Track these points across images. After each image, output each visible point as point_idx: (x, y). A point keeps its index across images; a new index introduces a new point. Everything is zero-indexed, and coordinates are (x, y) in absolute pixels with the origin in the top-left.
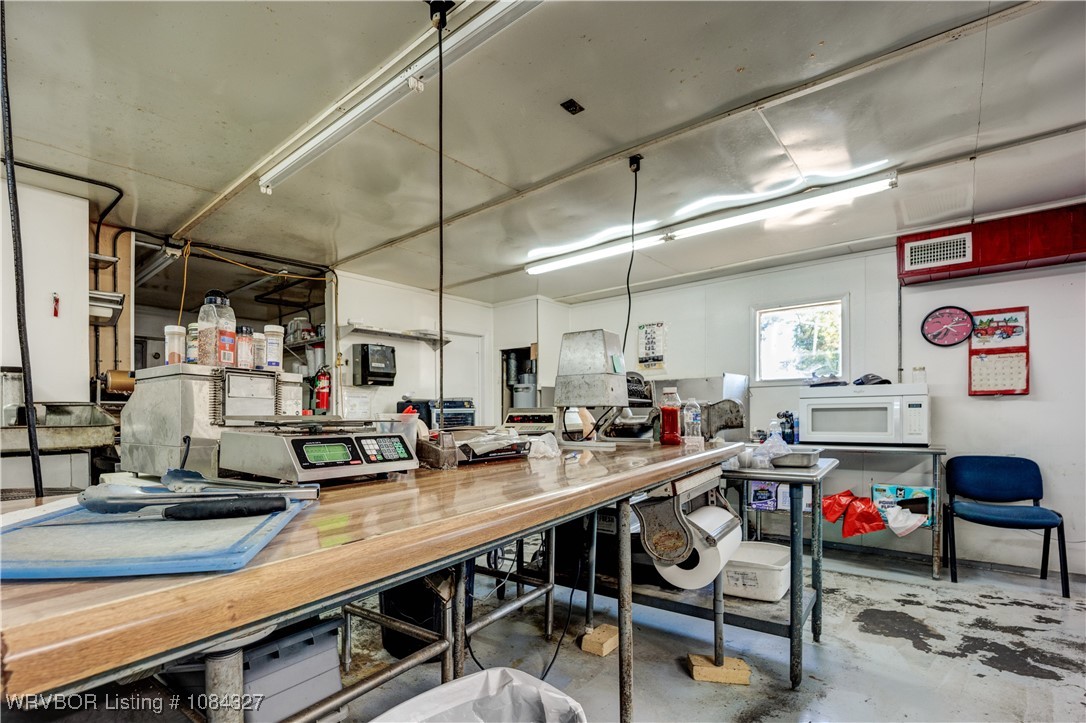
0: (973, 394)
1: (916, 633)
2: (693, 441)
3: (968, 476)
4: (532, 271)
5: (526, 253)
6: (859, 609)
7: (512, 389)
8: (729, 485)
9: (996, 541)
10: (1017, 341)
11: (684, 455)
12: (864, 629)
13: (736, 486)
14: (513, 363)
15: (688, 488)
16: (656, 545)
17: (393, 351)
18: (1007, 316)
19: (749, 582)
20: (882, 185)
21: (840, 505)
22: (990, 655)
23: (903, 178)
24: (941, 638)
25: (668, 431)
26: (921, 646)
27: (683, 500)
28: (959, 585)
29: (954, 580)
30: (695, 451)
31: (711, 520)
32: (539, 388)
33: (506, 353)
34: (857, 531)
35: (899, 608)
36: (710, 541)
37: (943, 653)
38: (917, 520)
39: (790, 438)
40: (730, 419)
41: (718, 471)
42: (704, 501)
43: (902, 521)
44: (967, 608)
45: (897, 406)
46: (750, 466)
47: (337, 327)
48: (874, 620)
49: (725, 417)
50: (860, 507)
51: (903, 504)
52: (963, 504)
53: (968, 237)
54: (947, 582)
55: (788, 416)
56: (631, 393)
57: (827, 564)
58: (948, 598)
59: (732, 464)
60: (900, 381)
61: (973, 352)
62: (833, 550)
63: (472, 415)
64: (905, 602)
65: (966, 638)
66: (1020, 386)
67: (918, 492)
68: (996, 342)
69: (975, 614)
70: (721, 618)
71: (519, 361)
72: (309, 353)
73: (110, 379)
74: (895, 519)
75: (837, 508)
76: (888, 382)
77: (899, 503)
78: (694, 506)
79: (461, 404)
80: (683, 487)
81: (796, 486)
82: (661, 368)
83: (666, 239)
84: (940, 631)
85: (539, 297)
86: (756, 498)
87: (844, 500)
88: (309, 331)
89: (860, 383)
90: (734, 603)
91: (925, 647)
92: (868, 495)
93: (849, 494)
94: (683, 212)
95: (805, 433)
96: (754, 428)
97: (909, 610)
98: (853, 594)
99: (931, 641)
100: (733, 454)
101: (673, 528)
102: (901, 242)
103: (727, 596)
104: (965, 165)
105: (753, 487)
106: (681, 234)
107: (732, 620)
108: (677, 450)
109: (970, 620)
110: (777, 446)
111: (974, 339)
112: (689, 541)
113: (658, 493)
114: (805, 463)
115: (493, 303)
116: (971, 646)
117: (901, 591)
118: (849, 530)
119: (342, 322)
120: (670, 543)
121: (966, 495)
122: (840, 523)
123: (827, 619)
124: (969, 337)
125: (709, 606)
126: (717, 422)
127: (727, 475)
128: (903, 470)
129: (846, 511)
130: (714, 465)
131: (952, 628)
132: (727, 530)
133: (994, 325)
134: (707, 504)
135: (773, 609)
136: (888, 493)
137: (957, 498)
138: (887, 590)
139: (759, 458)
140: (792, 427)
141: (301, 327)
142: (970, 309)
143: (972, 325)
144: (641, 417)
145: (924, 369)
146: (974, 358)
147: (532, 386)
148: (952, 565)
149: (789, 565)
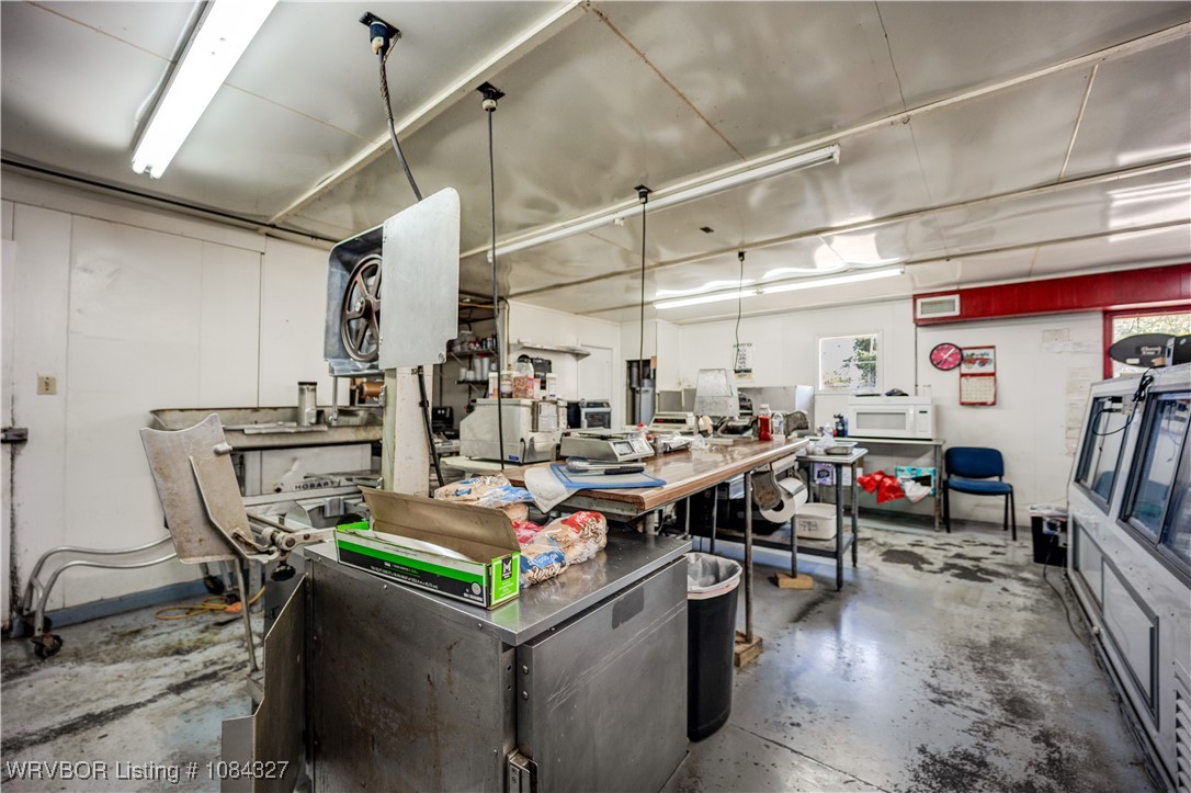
0: (963, 404)
1: (916, 561)
2: (778, 437)
3: (958, 460)
4: (659, 306)
5: (655, 291)
6: (884, 549)
7: (633, 390)
8: (801, 466)
9: (978, 505)
10: (988, 369)
11: (773, 448)
12: (884, 560)
13: (805, 467)
14: (635, 370)
15: (778, 466)
16: (760, 498)
17: (550, 363)
18: (983, 351)
19: (812, 528)
20: (896, 272)
21: (874, 480)
22: (957, 572)
23: (908, 267)
24: (931, 564)
25: (763, 431)
26: (918, 568)
27: (776, 473)
28: (952, 535)
29: (949, 531)
30: (780, 445)
31: (791, 484)
32: (657, 391)
33: (630, 363)
34: (886, 498)
35: (909, 548)
36: (790, 495)
37: (931, 572)
38: (926, 490)
39: (840, 433)
40: (799, 424)
41: (793, 457)
42: (786, 474)
43: (914, 491)
44: (952, 548)
45: (911, 412)
46: (813, 454)
47: (509, 345)
48: (892, 555)
49: (798, 422)
50: (888, 482)
51: (917, 480)
52: (955, 479)
53: (957, 298)
54: (944, 533)
55: (841, 417)
56: (742, 407)
57: (860, 522)
58: (942, 542)
59: (802, 453)
60: (916, 394)
61: (962, 375)
62: (865, 513)
63: (609, 413)
64: (913, 545)
65: (946, 564)
66: (990, 400)
67: (925, 472)
68: (976, 369)
69: (956, 550)
70: (795, 549)
71: (640, 371)
72: (477, 362)
73: (366, 389)
74: (910, 490)
75: (873, 483)
76: (906, 395)
77: (913, 479)
78: (780, 478)
79: (600, 405)
80: (776, 466)
81: (838, 466)
82: (750, 378)
83: (758, 293)
84: (932, 560)
85: (658, 320)
86: (819, 476)
87: (878, 477)
88: (475, 343)
89: (889, 394)
90: (803, 541)
91: (921, 569)
92: (893, 474)
93: (881, 473)
94: (770, 275)
95: (852, 430)
96: (817, 426)
97: (917, 550)
98: (881, 541)
99: (925, 566)
100: (802, 446)
101: (770, 489)
102: (915, 297)
103: (799, 538)
104: (944, 262)
105: (817, 468)
106: (768, 290)
107: (802, 550)
108: (769, 445)
109: (952, 554)
110: (829, 441)
111: (963, 366)
112: (778, 496)
113: (763, 469)
114: (845, 452)
115: (620, 322)
116: (948, 567)
117: (912, 539)
118: (881, 498)
119: (513, 341)
120: (768, 497)
121: (958, 474)
122: (875, 493)
123: (861, 554)
124: (959, 365)
125: (789, 543)
126: (793, 426)
127: (799, 459)
128: (918, 456)
129: (879, 485)
130: (792, 453)
131: (938, 559)
132: (799, 490)
133: (975, 357)
134: (787, 476)
135: (827, 544)
136: (906, 472)
137: (952, 476)
138: (902, 538)
139: (818, 449)
140: (843, 425)
141: (468, 339)
142: (961, 346)
143: (961, 357)
144: (746, 421)
145: (929, 386)
146: (963, 379)
147: (651, 389)
148: (948, 522)
149: (835, 517)
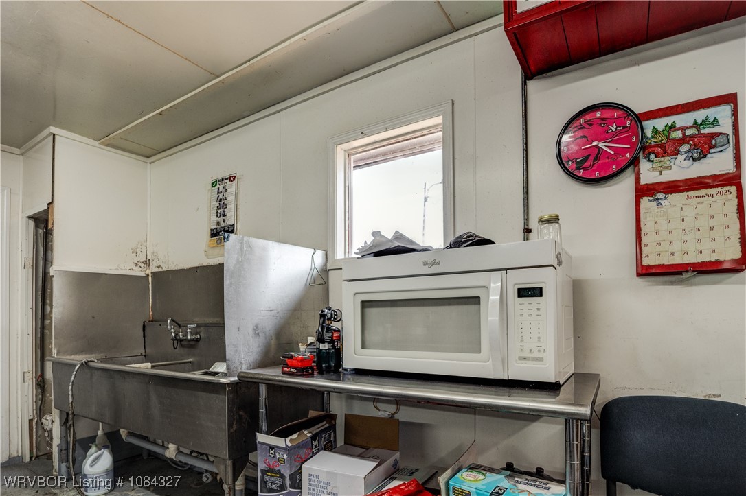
0: (645, 272)
10: (719, 162)
18: (699, 115)
61: (642, 191)
68: (681, 168)
76: (488, 242)
85: (56, 130)
95: (351, 352)
111: (644, 166)
124: (635, 162)
133: (677, 135)
142: (637, 108)
145: (556, 220)
146: (645, 201)
